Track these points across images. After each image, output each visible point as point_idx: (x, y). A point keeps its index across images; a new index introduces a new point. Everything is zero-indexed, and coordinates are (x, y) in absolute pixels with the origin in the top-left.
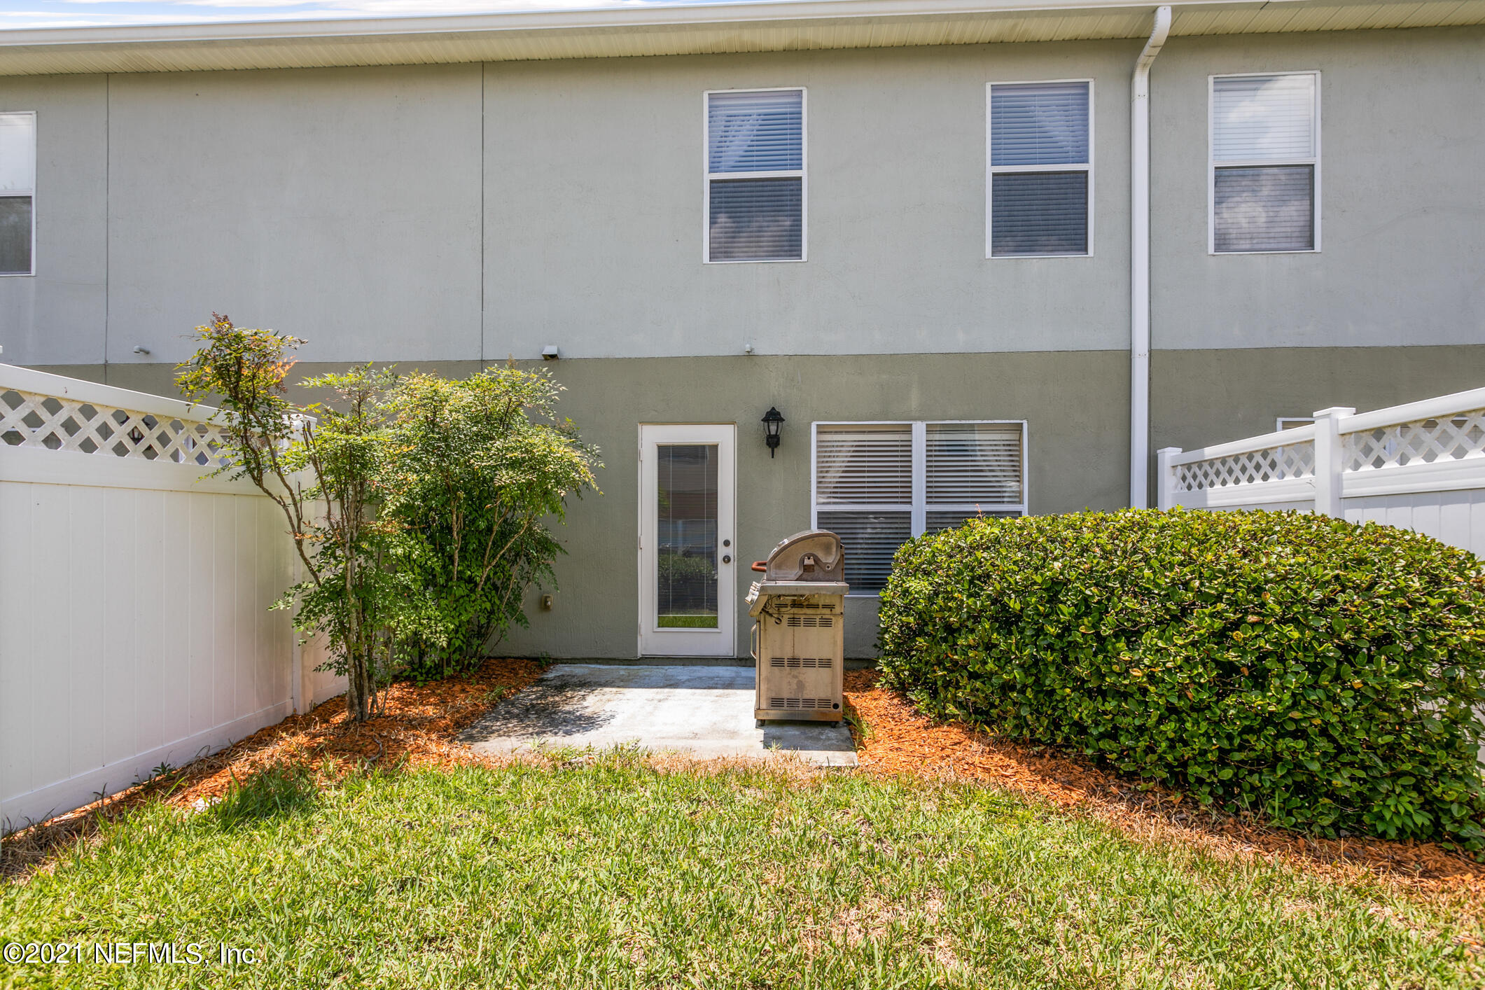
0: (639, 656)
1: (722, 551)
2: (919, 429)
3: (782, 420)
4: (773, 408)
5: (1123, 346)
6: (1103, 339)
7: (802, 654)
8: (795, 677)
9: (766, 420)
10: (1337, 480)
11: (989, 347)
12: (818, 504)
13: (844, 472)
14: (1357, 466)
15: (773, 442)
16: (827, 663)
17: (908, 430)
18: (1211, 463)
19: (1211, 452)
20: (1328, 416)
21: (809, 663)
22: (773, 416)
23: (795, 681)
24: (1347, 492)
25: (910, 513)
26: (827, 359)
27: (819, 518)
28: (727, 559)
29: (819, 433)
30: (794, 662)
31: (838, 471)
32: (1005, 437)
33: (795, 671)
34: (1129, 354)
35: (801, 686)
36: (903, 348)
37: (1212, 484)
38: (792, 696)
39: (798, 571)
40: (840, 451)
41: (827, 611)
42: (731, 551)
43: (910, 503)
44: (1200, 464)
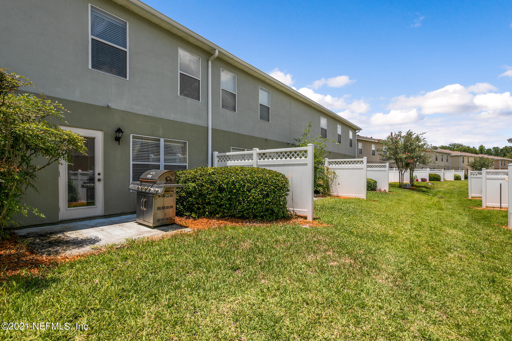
0: (60, 221)
1: (97, 177)
2: (162, 140)
3: (123, 132)
4: (119, 128)
5: (206, 126)
6: (202, 123)
7: (166, 205)
8: (164, 212)
9: (116, 132)
10: (257, 162)
11: (179, 120)
12: (133, 161)
13: (138, 151)
14: (260, 159)
15: (118, 139)
16: (172, 207)
17: (159, 140)
18: (228, 156)
19: (228, 154)
20: (256, 150)
21: (167, 208)
22: (119, 130)
23: (164, 213)
24: (258, 164)
25: (159, 165)
26: (136, 115)
27: (133, 166)
28: (99, 180)
29: (133, 138)
30: (164, 208)
31: (136, 151)
32: (182, 145)
33: (164, 211)
34: (207, 128)
35: (165, 214)
36: (158, 116)
37: (228, 161)
38: (163, 218)
39: (165, 181)
40: (137, 144)
41: (172, 192)
42: (101, 177)
43: (160, 162)
44: (225, 156)
